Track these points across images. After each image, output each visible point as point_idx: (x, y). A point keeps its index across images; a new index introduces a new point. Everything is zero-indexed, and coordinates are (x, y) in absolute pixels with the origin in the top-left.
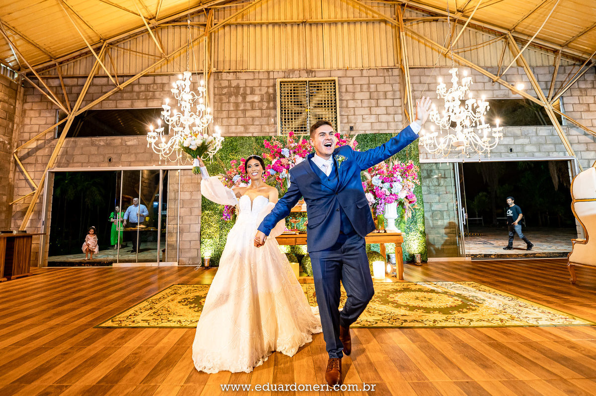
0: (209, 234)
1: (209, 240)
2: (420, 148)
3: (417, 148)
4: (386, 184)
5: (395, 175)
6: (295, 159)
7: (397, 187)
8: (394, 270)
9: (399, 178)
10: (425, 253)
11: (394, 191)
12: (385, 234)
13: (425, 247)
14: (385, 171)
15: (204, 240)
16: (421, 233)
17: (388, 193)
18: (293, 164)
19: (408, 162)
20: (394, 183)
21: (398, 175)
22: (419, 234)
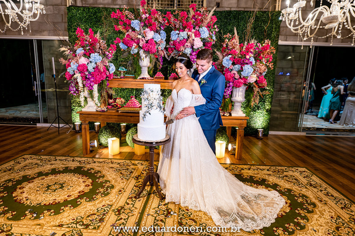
0: (79, 102)
1: (79, 108)
2: (281, 29)
3: (279, 29)
4: (237, 66)
5: (248, 57)
6: (145, 33)
7: (248, 69)
8: (234, 149)
9: (252, 60)
10: (267, 129)
11: (243, 74)
12: (230, 117)
13: (268, 123)
14: (238, 51)
15: (74, 108)
16: (267, 111)
17: (237, 76)
18: (143, 39)
19: (264, 43)
20: (246, 66)
21: (251, 57)
22: (265, 112)
